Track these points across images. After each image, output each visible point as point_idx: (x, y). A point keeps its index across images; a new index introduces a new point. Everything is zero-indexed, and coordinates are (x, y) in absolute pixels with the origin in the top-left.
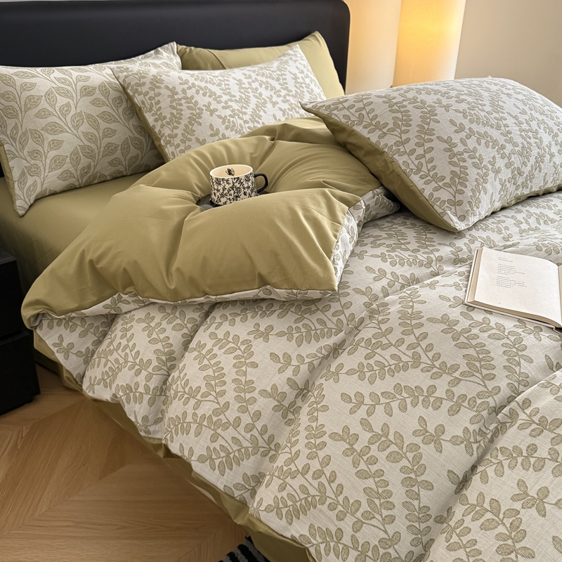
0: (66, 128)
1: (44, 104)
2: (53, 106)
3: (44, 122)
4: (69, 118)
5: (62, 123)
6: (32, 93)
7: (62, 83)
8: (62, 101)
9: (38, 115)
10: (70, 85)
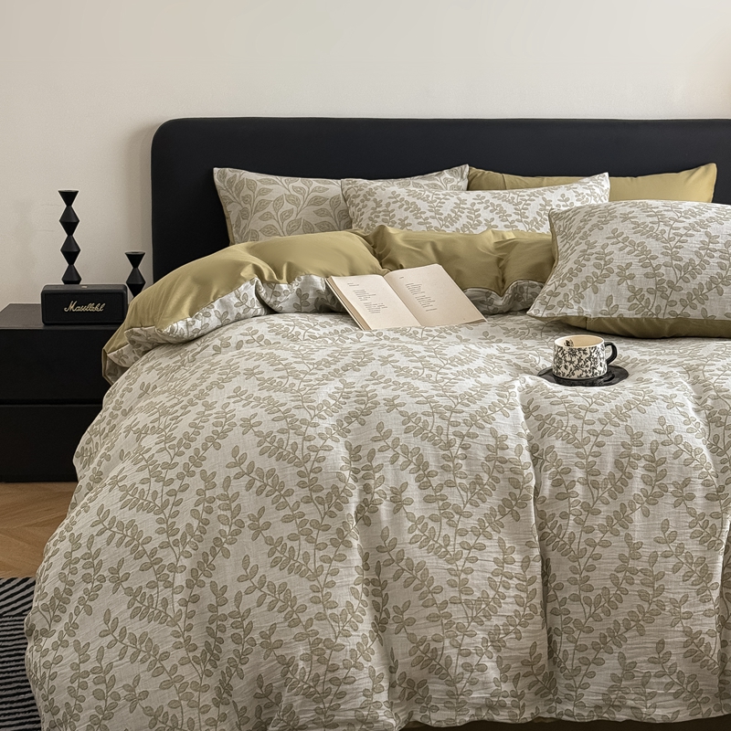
0: (280, 231)
1: (270, 209)
2: (276, 210)
3: (264, 224)
4: (286, 223)
5: (278, 227)
6: (264, 197)
7: (297, 192)
8: (287, 206)
9: (261, 218)
10: (303, 194)
